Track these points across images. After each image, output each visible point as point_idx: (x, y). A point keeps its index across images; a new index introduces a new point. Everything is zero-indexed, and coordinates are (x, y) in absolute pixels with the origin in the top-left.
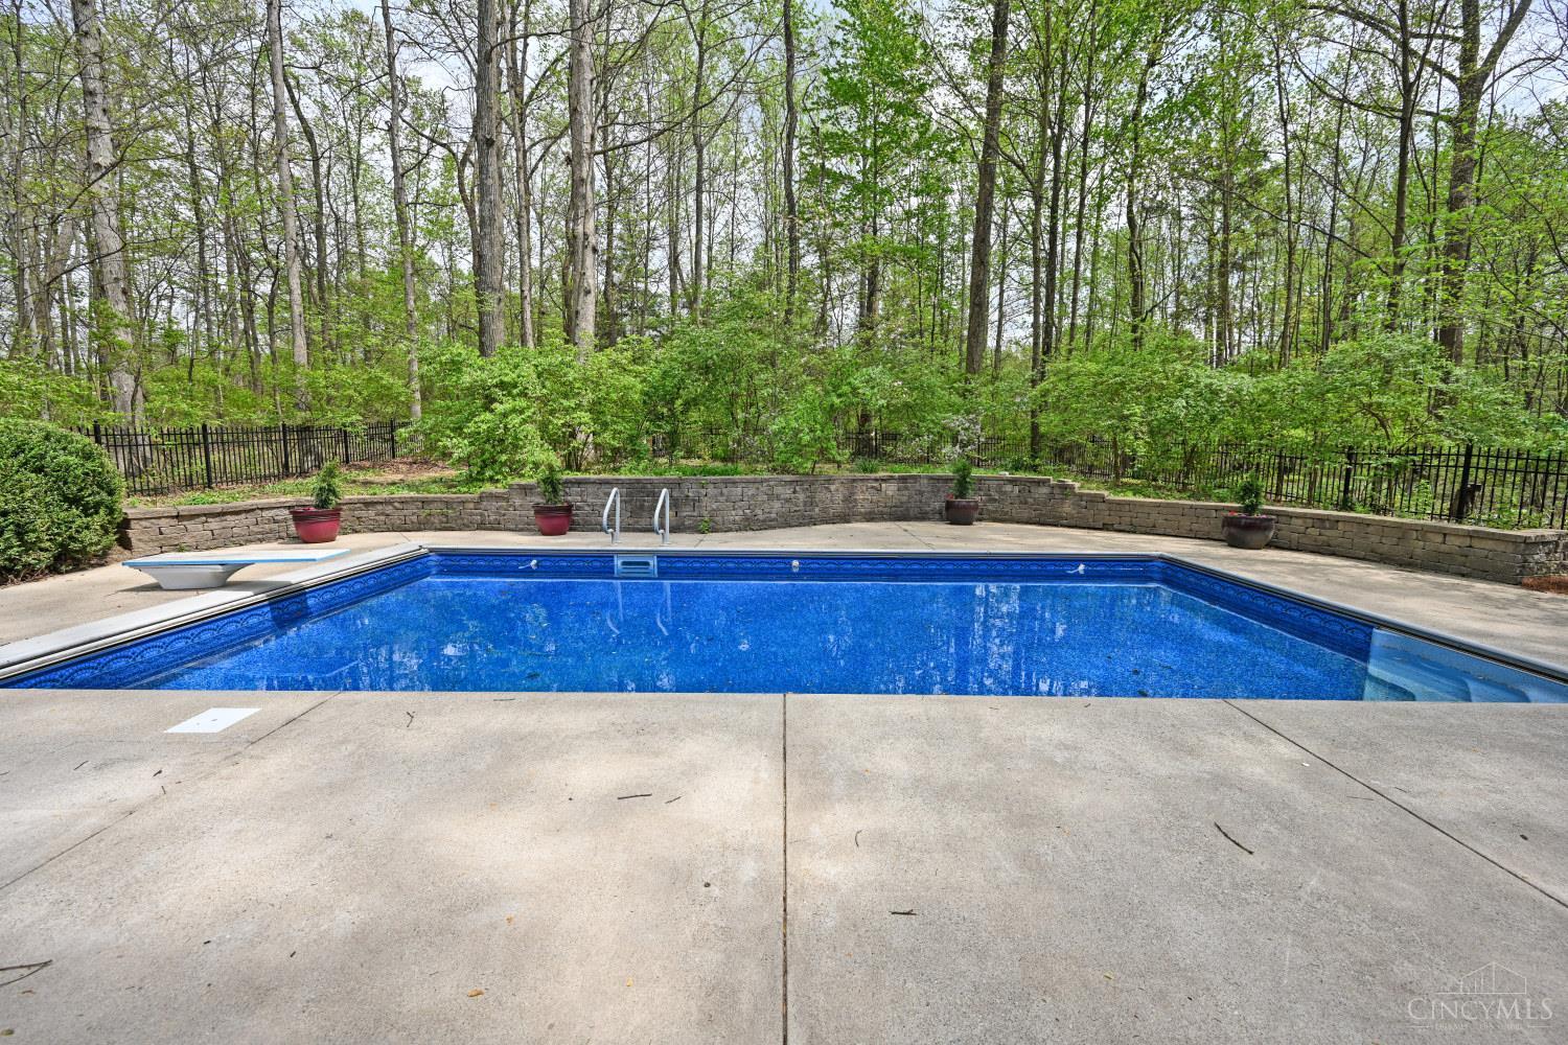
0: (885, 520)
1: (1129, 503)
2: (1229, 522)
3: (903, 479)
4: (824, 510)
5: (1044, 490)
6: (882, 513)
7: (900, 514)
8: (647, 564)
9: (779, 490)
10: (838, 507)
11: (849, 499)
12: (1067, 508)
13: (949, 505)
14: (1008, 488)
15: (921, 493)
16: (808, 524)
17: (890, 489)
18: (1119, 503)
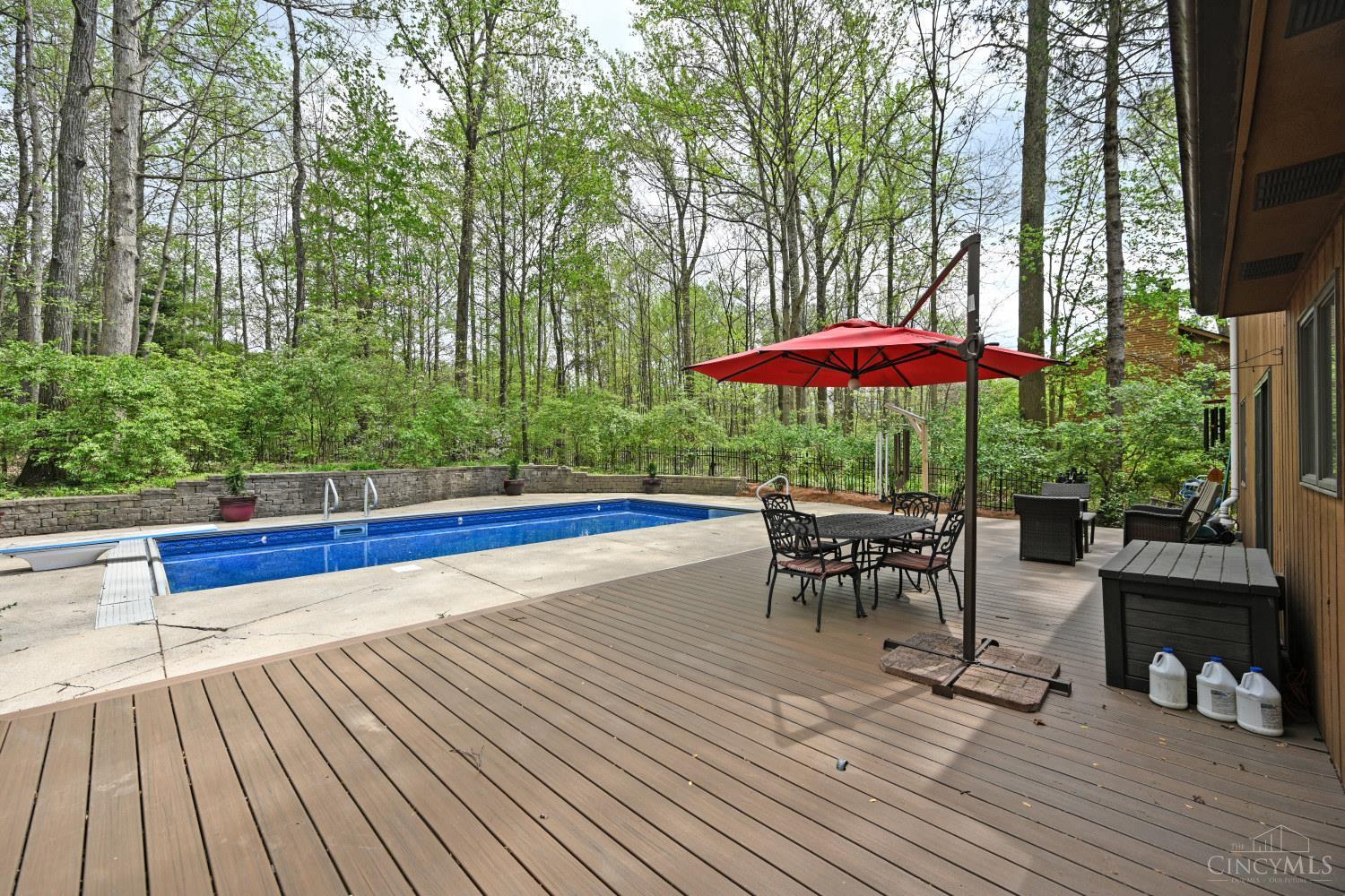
0: (466, 496)
1: (600, 477)
2: (646, 483)
3: (476, 469)
4: (433, 491)
5: (555, 473)
6: (464, 492)
7: (475, 492)
8: (360, 530)
9: (409, 479)
10: (440, 491)
11: (446, 484)
12: (568, 482)
13: (507, 484)
14: (535, 473)
15: (486, 478)
16: (425, 501)
17: (468, 476)
18: (594, 478)
